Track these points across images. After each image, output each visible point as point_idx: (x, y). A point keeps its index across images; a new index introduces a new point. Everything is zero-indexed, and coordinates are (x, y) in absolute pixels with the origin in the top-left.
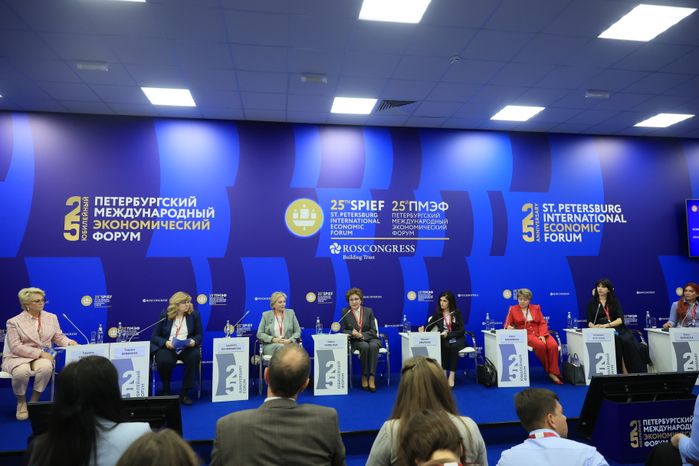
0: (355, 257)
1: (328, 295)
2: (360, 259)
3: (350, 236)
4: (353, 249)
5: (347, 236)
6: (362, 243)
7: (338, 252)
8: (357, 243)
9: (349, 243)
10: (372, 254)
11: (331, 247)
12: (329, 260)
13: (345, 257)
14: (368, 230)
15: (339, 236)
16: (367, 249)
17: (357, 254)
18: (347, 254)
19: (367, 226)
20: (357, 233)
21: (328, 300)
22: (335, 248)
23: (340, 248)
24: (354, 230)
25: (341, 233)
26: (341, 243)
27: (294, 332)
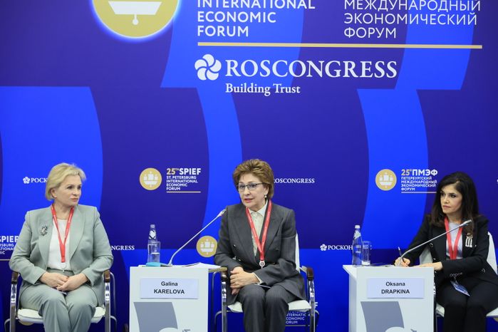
0: (252, 89)
1: (190, 174)
2: (267, 92)
3: (242, 38)
4: (249, 68)
5: (235, 39)
6: (272, 55)
7: (213, 77)
8: (258, 55)
9: (239, 55)
10: (295, 82)
11: (199, 63)
12: (192, 95)
13: (230, 88)
14: (285, 23)
15: (215, 39)
16: (282, 68)
17: (258, 80)
18: (236, 81)
19: (284, 15)
20: (258, 31)
21: (191, 186)
22: (207, 69)
23: (218, 66)
24: (253, 25)
25: (221, 31)
26: (220, 54)
27: (94, 256)
